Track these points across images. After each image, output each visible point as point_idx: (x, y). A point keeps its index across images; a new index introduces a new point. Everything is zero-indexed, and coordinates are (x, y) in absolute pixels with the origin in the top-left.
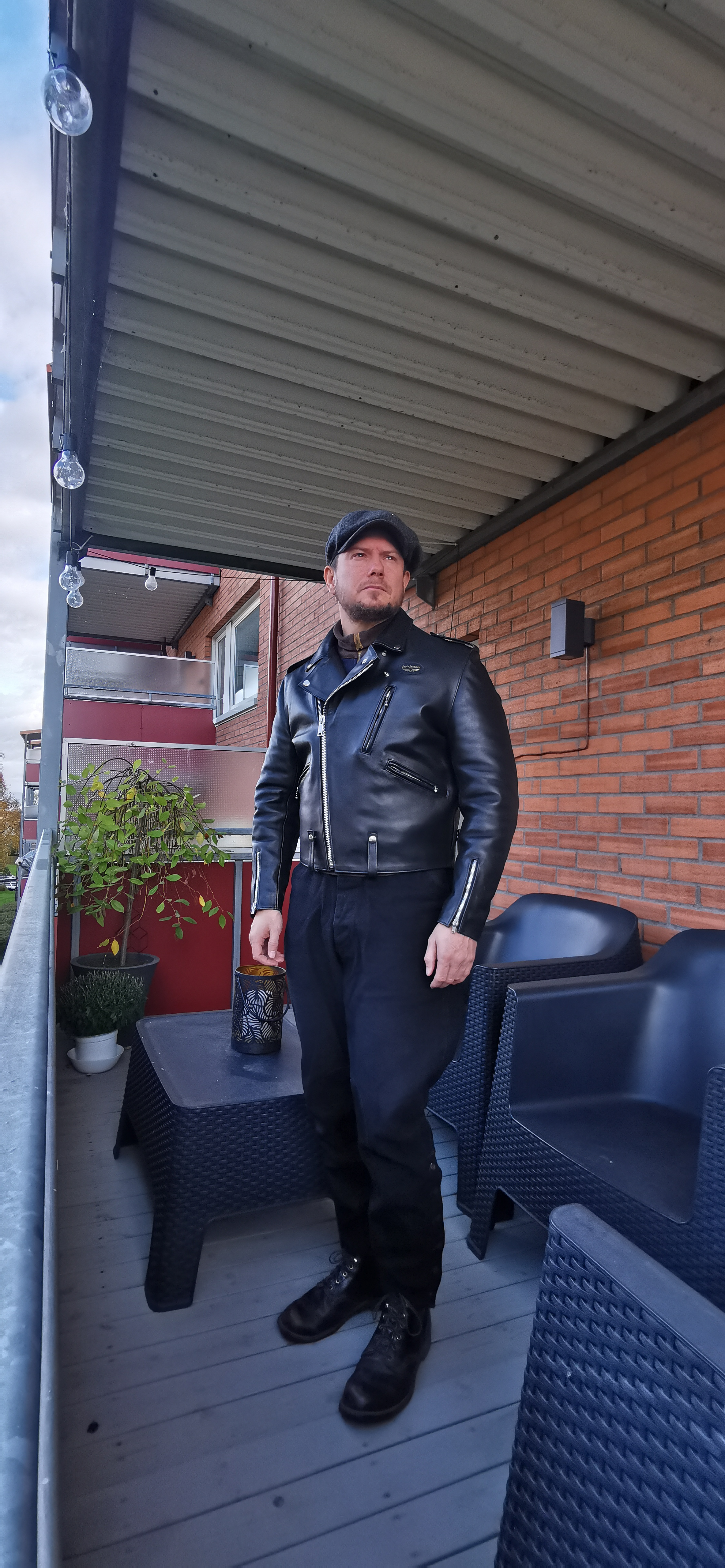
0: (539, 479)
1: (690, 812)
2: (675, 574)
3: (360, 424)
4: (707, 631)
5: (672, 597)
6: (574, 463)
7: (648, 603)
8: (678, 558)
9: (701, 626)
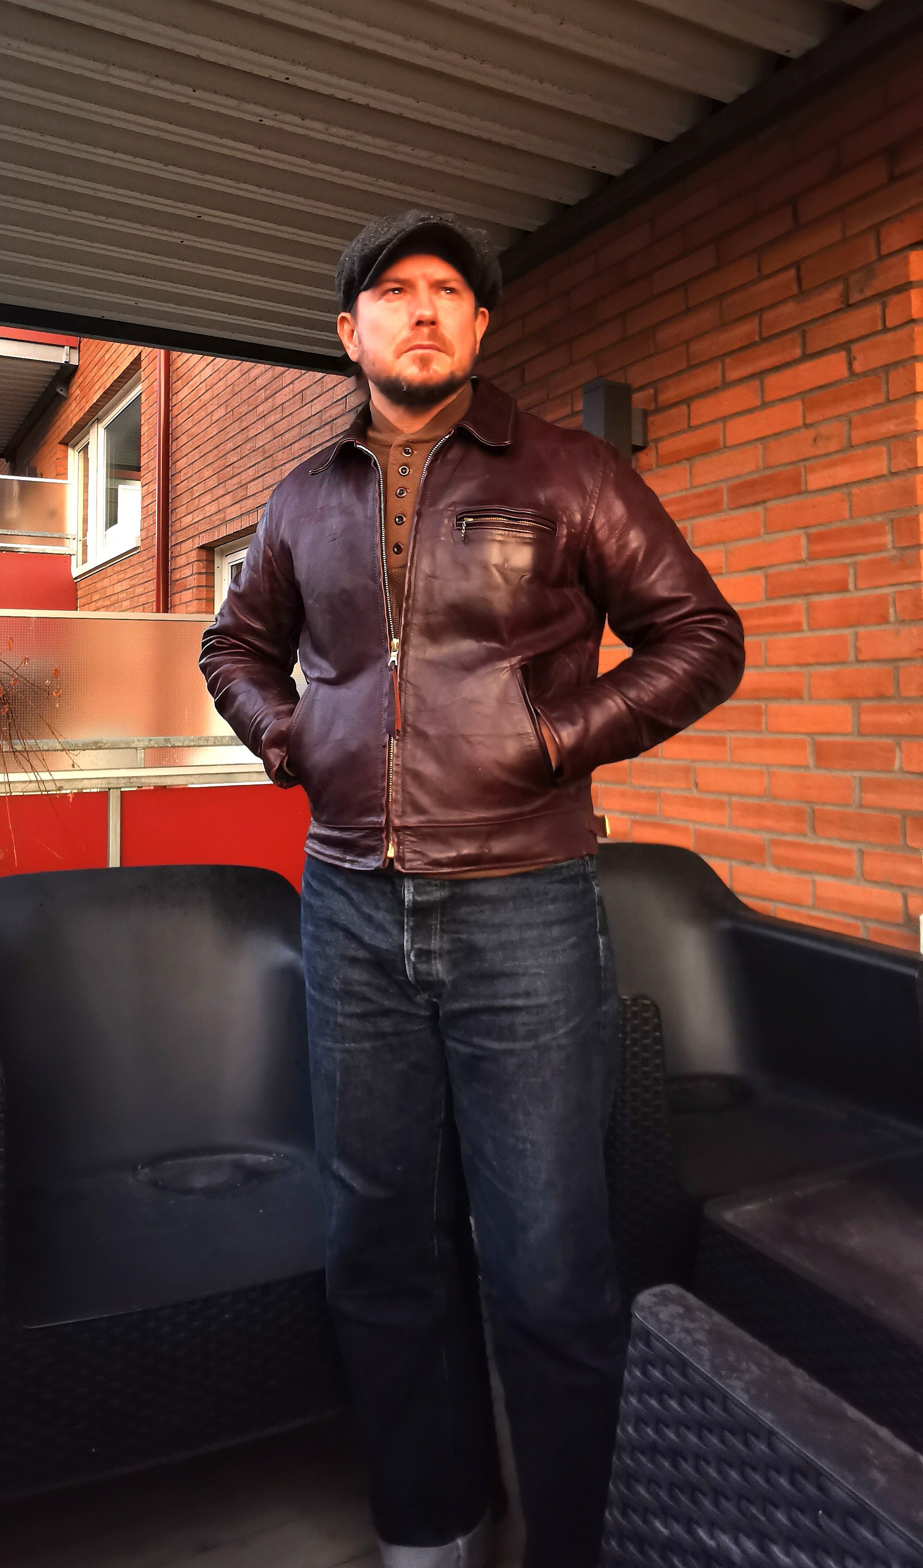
0: (561, 201)
1: (794, 694)
2: (764, 340)
3: (289, 118)
4: (811, 425)
5: (759, 375)
6: (611, 178)
7: (726, 385)
8: (768, 316)
9: (804, 417)
